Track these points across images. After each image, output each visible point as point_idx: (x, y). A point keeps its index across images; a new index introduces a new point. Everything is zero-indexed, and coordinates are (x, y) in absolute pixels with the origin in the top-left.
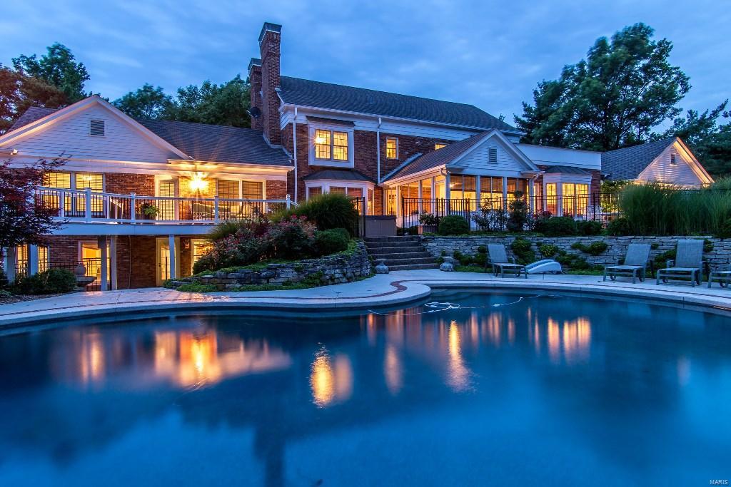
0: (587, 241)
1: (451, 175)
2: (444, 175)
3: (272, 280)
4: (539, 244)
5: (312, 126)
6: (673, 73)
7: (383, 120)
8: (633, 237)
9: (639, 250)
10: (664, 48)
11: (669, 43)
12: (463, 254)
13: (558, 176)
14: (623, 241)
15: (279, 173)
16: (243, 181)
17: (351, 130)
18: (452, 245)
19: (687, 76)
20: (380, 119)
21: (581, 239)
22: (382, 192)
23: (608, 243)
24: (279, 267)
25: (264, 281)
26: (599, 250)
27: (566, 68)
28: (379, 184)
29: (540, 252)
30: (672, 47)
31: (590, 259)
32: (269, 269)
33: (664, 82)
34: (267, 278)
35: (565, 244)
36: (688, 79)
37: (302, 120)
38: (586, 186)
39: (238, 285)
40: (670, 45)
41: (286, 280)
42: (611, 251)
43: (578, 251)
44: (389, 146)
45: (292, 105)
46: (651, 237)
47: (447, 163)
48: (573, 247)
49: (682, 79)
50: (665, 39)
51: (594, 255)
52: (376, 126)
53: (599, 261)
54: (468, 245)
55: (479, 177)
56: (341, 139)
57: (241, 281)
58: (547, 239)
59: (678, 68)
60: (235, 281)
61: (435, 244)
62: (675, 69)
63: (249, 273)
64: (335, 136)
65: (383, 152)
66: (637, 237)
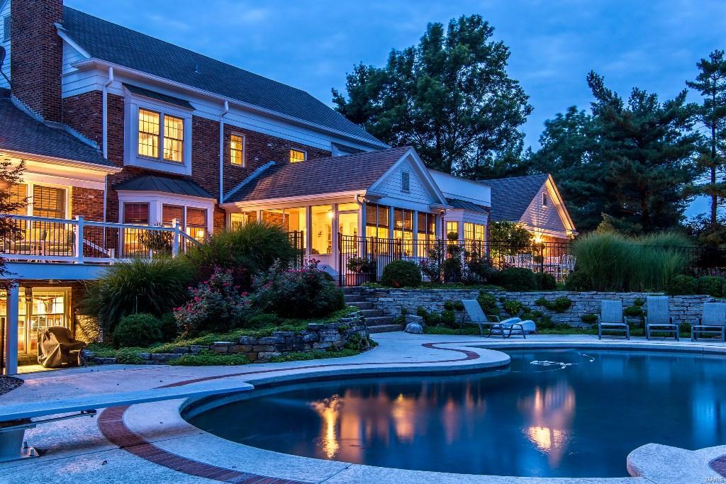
0: (551, 297)
1: (368, 204)
2: (359, 203)
3: (316, 345)
4: (502, 300)
5: (133, 102)
6: (512, 87)
7: (231, 105)
8: (595, 292)
9: (611, 306)
10: (501, 54)
11: (506, 49)
12: (429, 312)
13: (460, 214)
14: (586, 296)
15: (95, 176)
16: (35, 186)
17: (188, 115)
18: (413, 300)
19: (526, 93)
20: (226, 103)
21: (545, 295)
22: (225, 217)
23: (572, 299)
24: (322, 327)
25: (307, 347)
26: (563, 306)
27: (393, 53)
28: (223, 205)
29: (504, 308)
30: (509, 54)
31: (555, 318)
32: (310, 330)
33: (504, 97)
34: (311, 343)
35: (529, 299)
36: (527, 98)
37: (117, 89)
38: (483, 227)
39: (276, 354)
40: (507, 51)
41: (330, 344)
42: (574, 307)
43: (542, 307)
44: (233, 145)
45: (106, 63)
46: (612, 293)
47: (368, 189)
48: (538, 304)
49: (521, 97)
50: (502, 42)
51: (559, 312)
52: (219, 113)
53: (565, 318)
54: (433, 300)
55: (416, 213)
56: (174, 128)
57: (281, 347)
58: (509, 293)
59: (517, 82)
60: (272, 348)
61: (390, 299)
62: (515, 82)
63: (289, 336)
64: (166, 122)
65: (227, 155)
66: (599, 293)
